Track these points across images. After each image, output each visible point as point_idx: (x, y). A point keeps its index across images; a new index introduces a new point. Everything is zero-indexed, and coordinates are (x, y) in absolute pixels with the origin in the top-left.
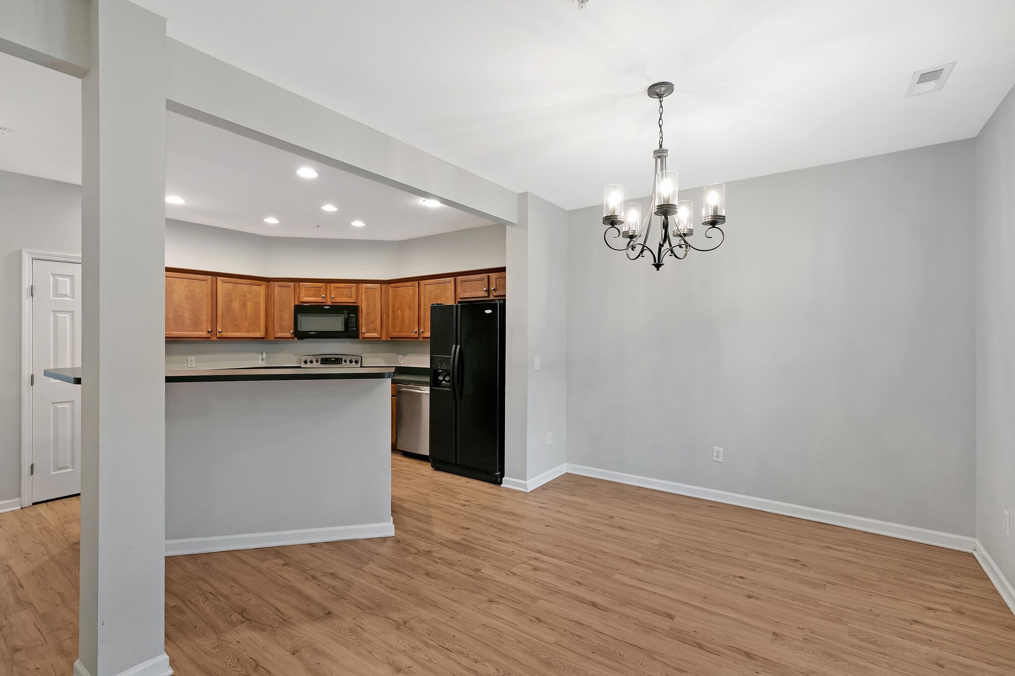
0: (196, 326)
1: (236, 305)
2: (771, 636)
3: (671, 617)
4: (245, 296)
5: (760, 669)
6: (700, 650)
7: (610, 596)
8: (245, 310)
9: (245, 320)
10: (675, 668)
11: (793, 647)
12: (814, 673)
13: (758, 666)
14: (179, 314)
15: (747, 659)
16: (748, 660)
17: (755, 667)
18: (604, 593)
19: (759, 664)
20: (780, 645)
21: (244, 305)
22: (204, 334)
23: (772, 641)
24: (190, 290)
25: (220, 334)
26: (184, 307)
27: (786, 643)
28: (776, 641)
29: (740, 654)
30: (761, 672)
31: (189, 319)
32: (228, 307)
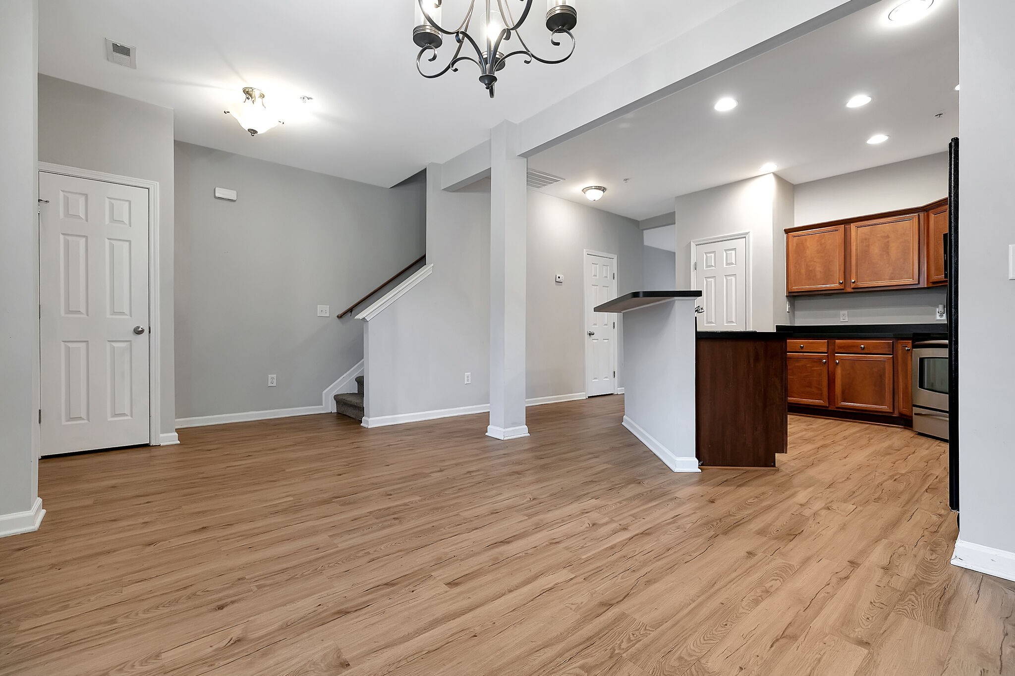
0: (827, 278)
1: (875, 250)
2: (347, 656)
3: (452, 584)
4: (888, 237)
5: (321, 610)
6: (385, 581)
7: (518, 555)
8: (888, 253)
9: (887, 265)
10: (379, 558)
11: (310, 667)
12: (263, 654)
13: (326, 611)
14: (811, 269)
15: (341, 607)
16: (339, 608)
17: (325, 608)
18: (526, 554)
19: (325, 614)
20: (325, 655)
21: (886, 249)
22: (835, 285)
23: (338, 651)
24: (821, 244)
25: (854, 284)
26: (815, 262)
27: (322, 665)
28: (335, 656)
29: (351, 607)
30: (316, 609)
31: (821, 272)
32: (865, 253)
